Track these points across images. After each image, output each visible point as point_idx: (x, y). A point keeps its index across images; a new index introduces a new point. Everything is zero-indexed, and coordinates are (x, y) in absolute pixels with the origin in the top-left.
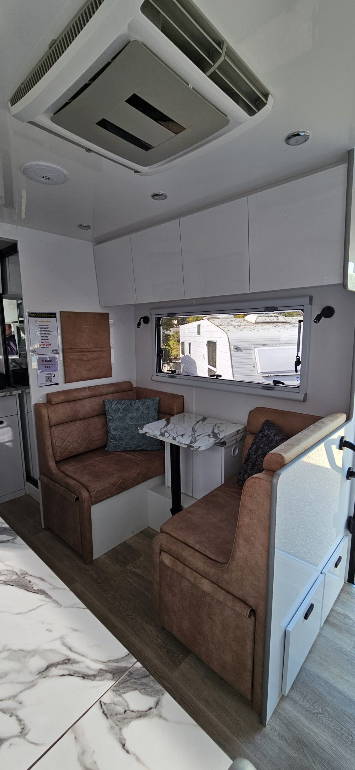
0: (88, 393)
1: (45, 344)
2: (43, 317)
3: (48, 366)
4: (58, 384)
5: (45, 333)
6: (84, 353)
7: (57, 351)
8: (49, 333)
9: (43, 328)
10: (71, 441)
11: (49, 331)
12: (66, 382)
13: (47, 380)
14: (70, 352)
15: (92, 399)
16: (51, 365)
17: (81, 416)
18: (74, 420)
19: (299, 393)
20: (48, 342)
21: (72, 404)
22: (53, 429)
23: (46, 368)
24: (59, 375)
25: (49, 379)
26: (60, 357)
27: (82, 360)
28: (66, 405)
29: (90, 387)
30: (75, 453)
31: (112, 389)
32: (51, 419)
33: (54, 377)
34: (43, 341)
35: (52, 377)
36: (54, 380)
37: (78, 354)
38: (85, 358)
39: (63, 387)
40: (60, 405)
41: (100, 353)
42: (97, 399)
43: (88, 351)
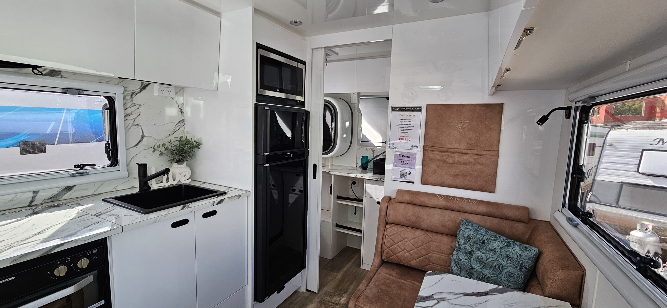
0: (442, 203)
1: (404, 138)
2: (407, 111)
3: (405, 161)
4: (413, 183)
5: (405, 127)
6: (450, 154)
7: (417, 147)
8: (410, 128)
9: (404, 122)
10: (403, 248)
11: (410, 125)
12: (422, 183)
13: (401, 176)
14: (431, 151)
15: (446, 212)
16: (408, 161)
18: (413, 226)
20: (408, 137)
21: (417, 209)
22: (388, 226)
23: (402, 163)
24: (416, 173)
25: (403, 175)
26: (419, 155)
27: (445, 162)
29: (450, 197)
30: (404, 263)
32: (389, 215)
34: (402, 135)
35: (408, 174)
36: (409, 178)
37: (441, 153)
38: (450, 160)
39: (418, 187)
40: (404, 205)
41: (476, 157)
42: (453, 215)
43: (456, 153)
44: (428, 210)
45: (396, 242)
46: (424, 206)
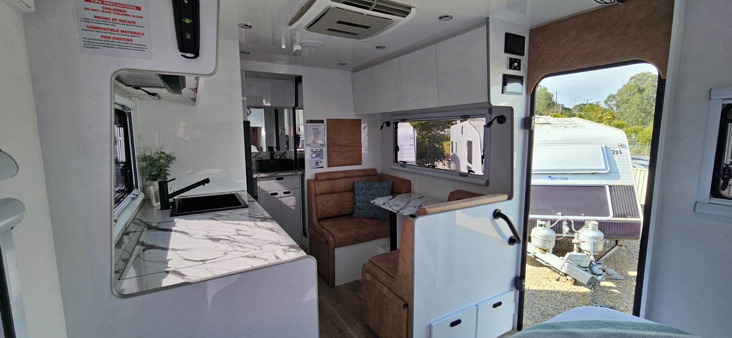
0: (343, 175)
2: (316, 123)
4: (323, 167)
5: (316, 133)
6: (342, 147)
7: (324, 145)
9: (316, 130)
10: (329, 207)
11: (319, 132)
12: (328, 167)
13: (316, 164)
14: (332, 146)
15: (346, 179)
16: (319, 154)
17: (337, 190)
18: (331, 192)
19: (483, 179)
21: (331, 182)
22: (317, 197)
23: (316, 156)
24: (324, 162)
25: (317, 164)
26: (325, 149)
27: (340, 152)
28: (327, 181)
29: (345, 171)
30: (331, 215)
31: (361, 173)
32: (317, 190)
33: (321, 162)
34: (314, 138)
36: (321, 165)
37: (338, 147)
38: (342, 151)
39: (326, 169)
40: (324, 181)
41: (354, 147)
42: (349, 180)
43: (345, 146)
44: (336, 181)
45: (325, 204)
46: (335, 179)
